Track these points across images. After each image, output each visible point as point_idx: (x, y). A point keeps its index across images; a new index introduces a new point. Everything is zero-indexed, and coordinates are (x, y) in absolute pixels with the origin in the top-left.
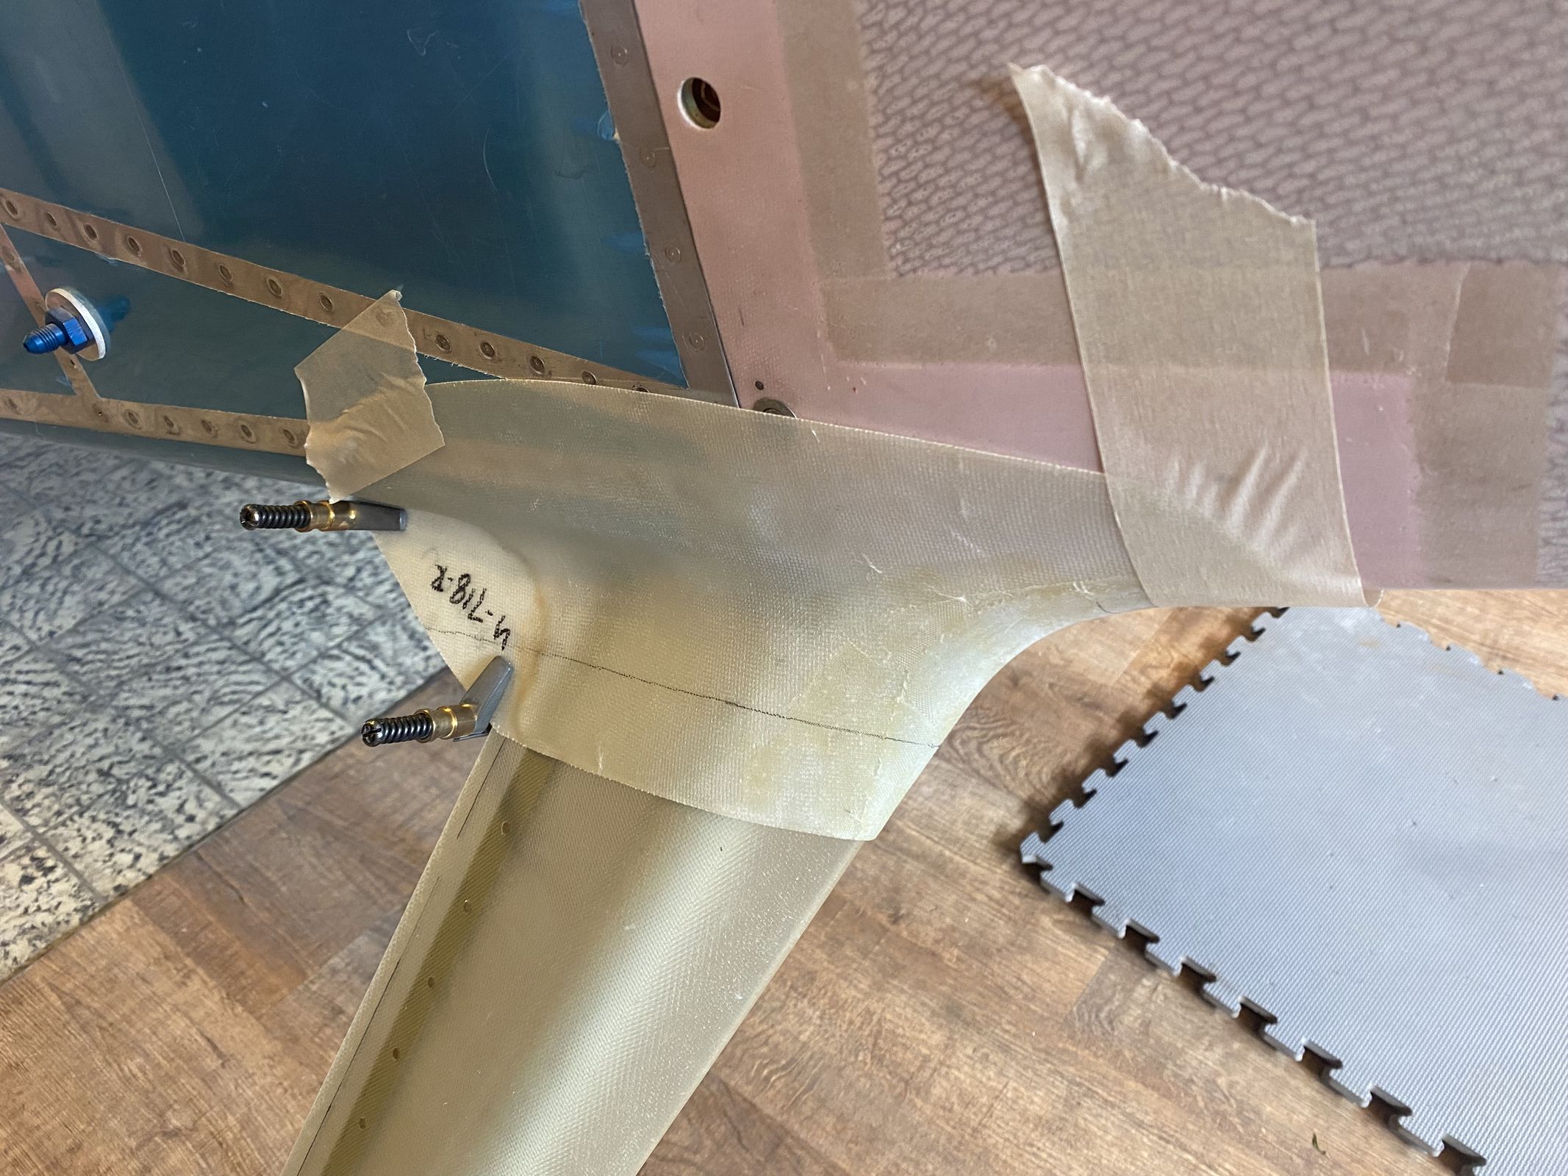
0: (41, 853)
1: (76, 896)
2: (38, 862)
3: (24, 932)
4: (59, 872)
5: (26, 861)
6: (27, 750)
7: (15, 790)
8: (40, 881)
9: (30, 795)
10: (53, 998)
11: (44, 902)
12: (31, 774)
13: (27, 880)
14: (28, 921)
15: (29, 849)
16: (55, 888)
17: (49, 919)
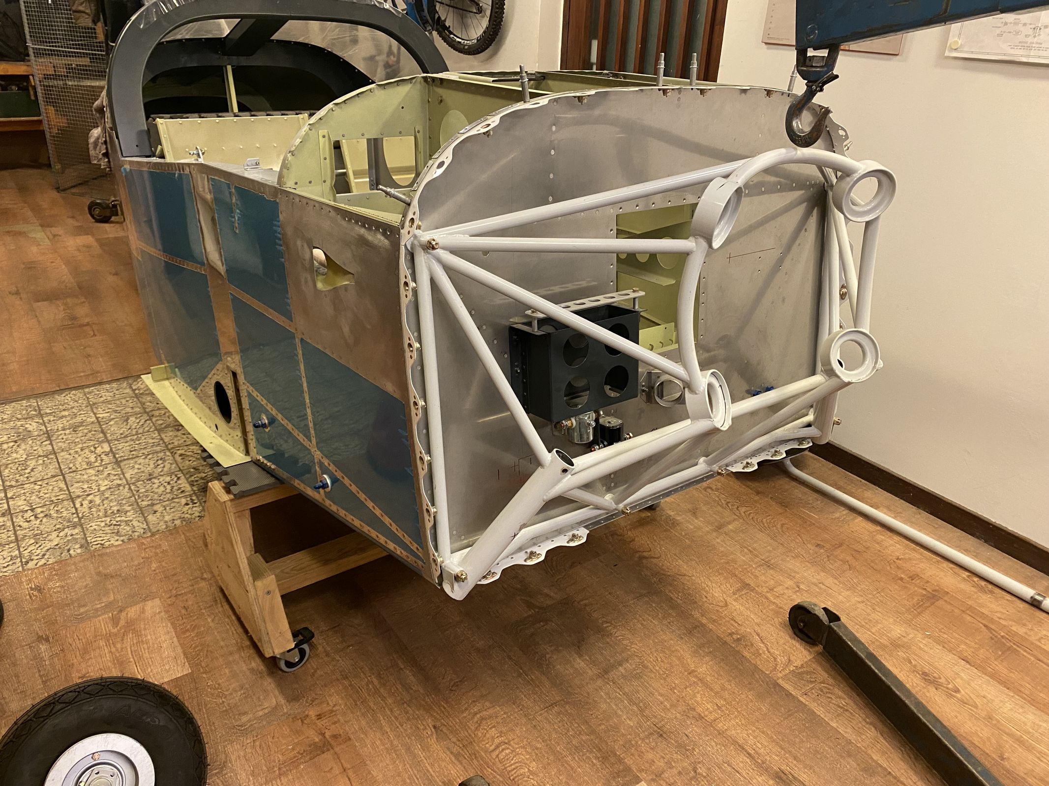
0: (194, 498)
1: (200, 513)
2: (192, 500)
3: (180, 518)
4: (197, 505)
5: (189, 499)
6: (201, 468)
7: (192, 479)
8: (191, 506)
9: (197, 481)
10: (183, 536)
11: (190, 512)
12: (199, 475)
13: (187, 504)
14: (183, 515)
15: (191, 496)
16: (194, 509)
17: (189, 516)
